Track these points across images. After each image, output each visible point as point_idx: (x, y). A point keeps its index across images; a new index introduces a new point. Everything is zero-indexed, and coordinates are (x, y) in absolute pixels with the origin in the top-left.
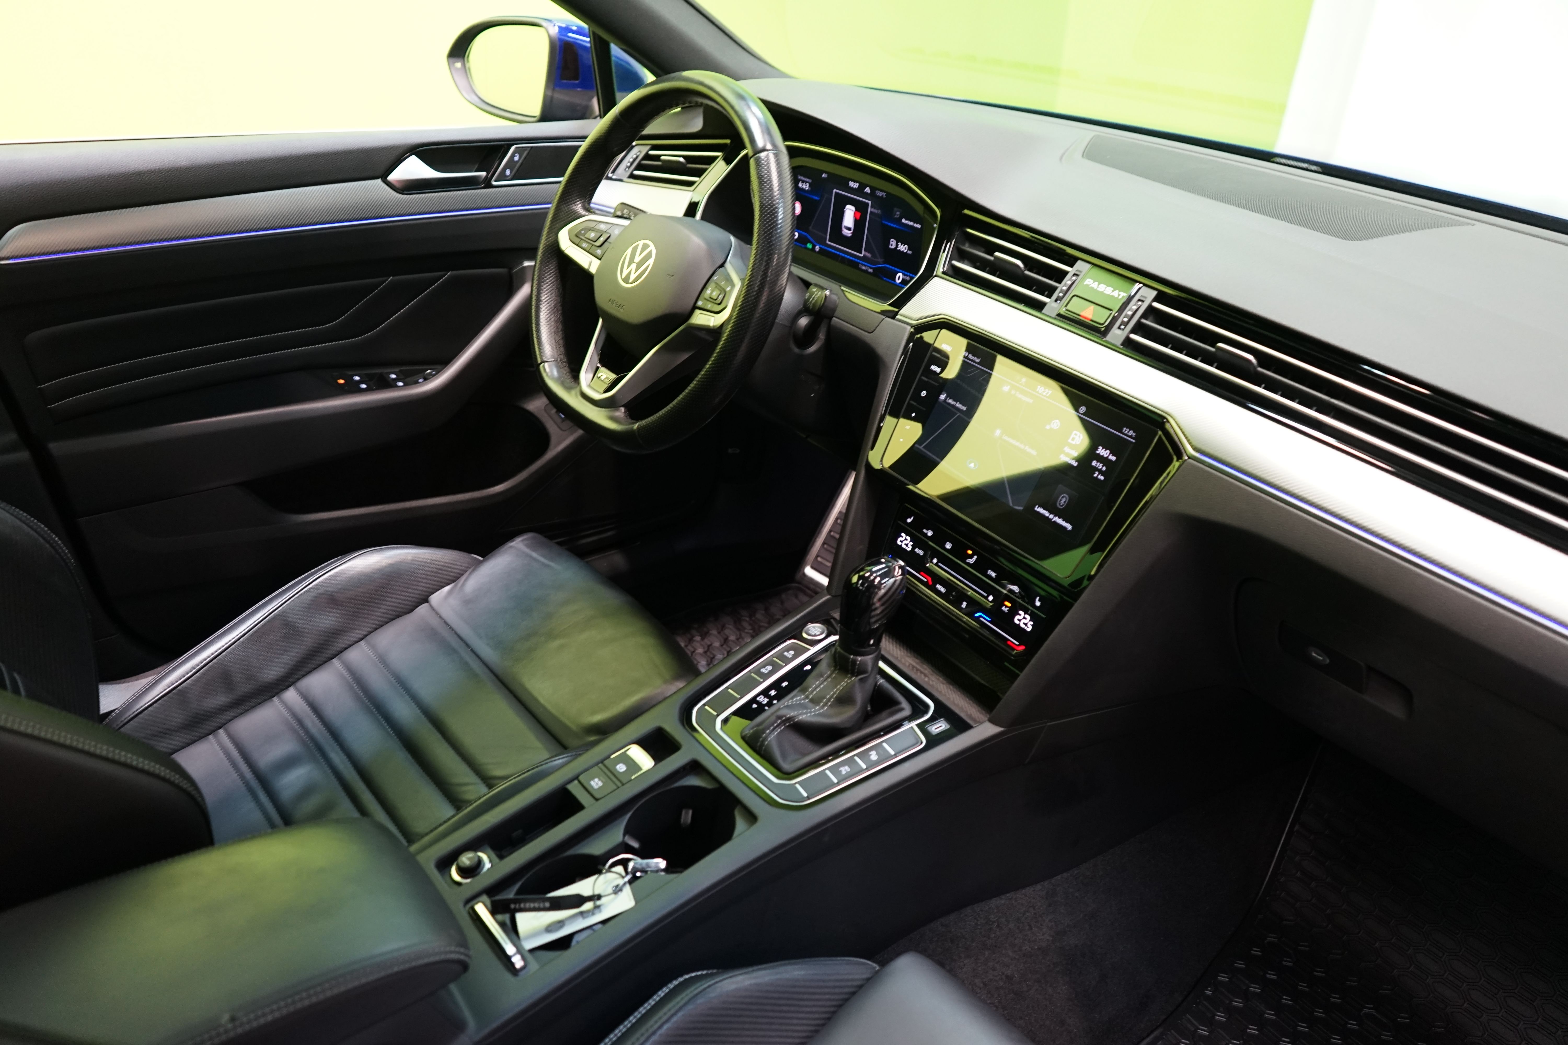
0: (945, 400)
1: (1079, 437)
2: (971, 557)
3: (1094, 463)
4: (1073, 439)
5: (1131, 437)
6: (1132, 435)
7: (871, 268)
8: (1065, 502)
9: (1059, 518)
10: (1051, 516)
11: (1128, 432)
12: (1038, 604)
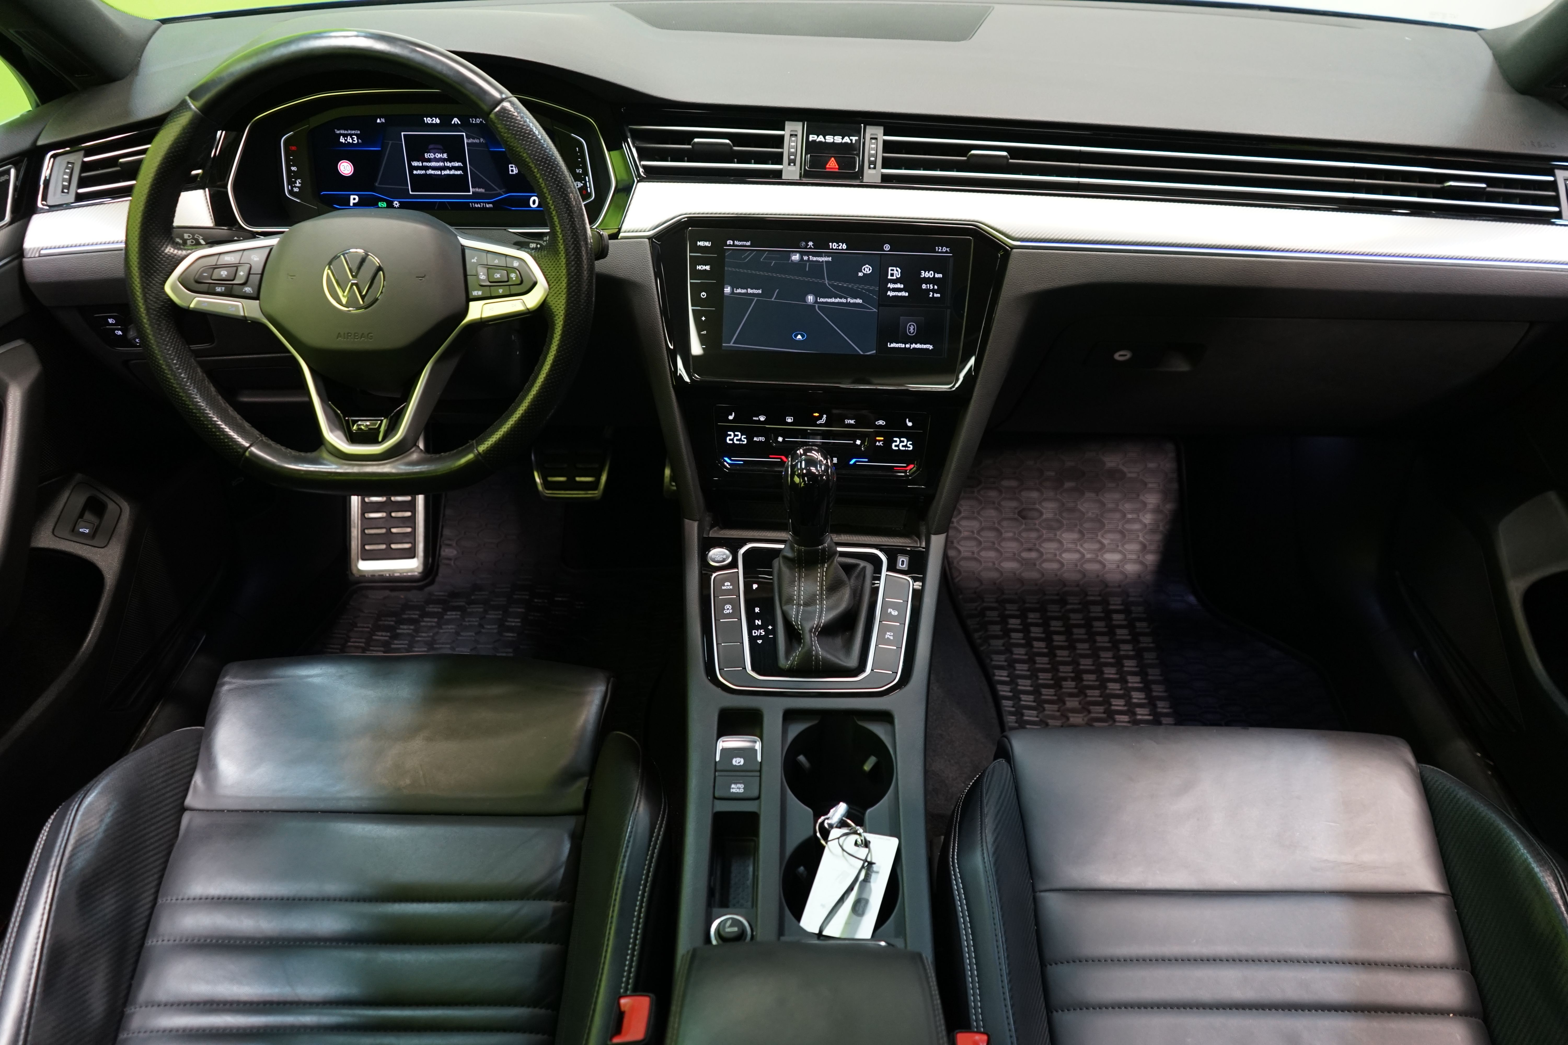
0: (732, 292)
1: (897, 271)
2: (820, 418)
3: (924, 286)
4: (892, 275)
5: (946, 252)
6: (947, 250)
7: (489, 203)
8: (914, 329)
9: (916, 344)
10: (908, 346)
11: (942, 249)
12: (910, 424)
